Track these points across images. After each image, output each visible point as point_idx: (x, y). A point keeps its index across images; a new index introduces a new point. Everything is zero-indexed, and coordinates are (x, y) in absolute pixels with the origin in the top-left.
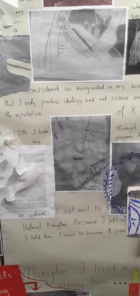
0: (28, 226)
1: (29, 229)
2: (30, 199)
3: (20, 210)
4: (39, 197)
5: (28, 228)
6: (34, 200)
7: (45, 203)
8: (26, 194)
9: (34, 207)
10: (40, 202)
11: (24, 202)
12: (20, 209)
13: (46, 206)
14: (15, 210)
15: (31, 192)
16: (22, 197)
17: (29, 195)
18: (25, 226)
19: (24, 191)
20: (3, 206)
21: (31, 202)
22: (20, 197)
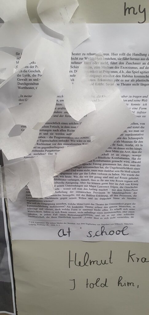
0: (80, 259)
1: (82, 264)
2: (92, 194)
3: (63, 220)
4: (117, 189)
5: (80, 262)
6: (102, 196)
7: (132, 206)
8: (84, 178)
9: (101, 215)
10: (117, 201)
11: (76, 201)
12: (63, 216)
13: (132, 213)
14: (50, 219)
15: (97, 175)
16: (71, 188)
17: (91, 182)
18: (73, 258)
19: (77, 172)
20: (18, 208)
21: (94, 201)
22: (65, 187)
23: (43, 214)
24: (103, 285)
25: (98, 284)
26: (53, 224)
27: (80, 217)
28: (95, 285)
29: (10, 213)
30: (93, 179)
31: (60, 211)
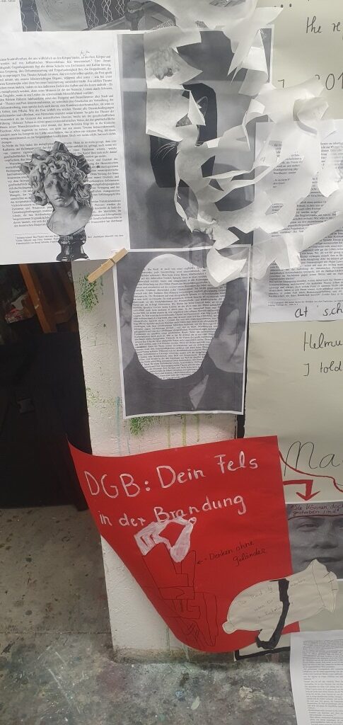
0: (315, 341)
1: (317, 346)
2: (331, 269)
3: (302, 299)
5: (315, 344)
6: (340, 271)
8: (324, 254)
11: (316, 278)
12: (302, 294)
14: (289, 298)
15: (336, 251)
16: (312, 264)
17: (330, 257)
18: (308, 341)
19: (318, 248)
20: (260, 288)
21: (332, 277)
22: (306, 264)
23: (284, 292)
24: (337, 369)
25: (333, 368)
26: (291, 303)
27: (318, 293)
28: (329, 370)
29: (253, 293)
30: (333, 254)
31: (299, 289)
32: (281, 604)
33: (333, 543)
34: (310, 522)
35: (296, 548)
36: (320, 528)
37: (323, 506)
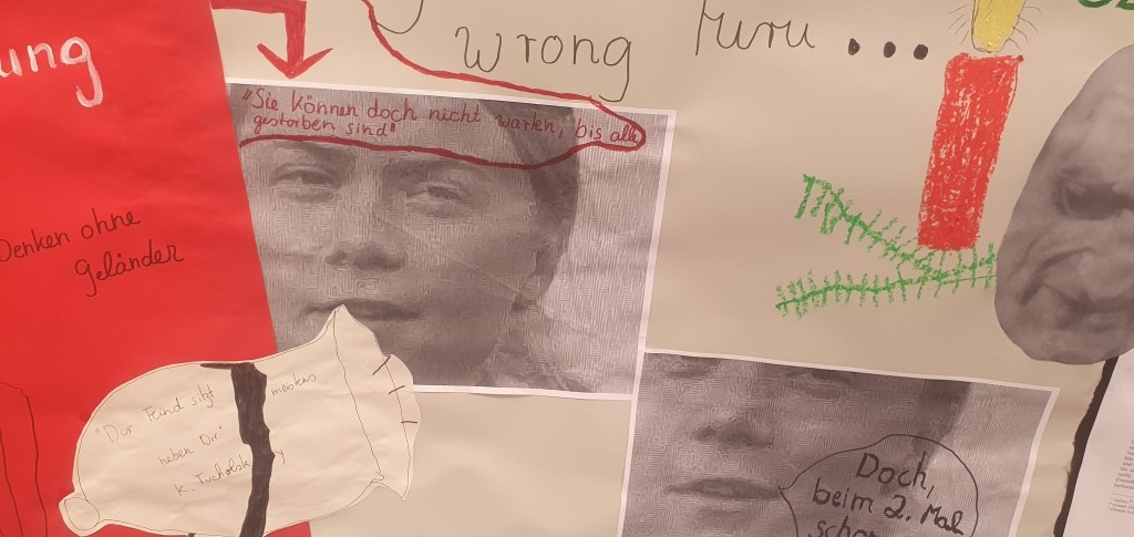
32: (246, 452)
33: (391, 250)
34: (309, 164)
35: (276, 256)
36: (344, 190)
37: (344, 106)
